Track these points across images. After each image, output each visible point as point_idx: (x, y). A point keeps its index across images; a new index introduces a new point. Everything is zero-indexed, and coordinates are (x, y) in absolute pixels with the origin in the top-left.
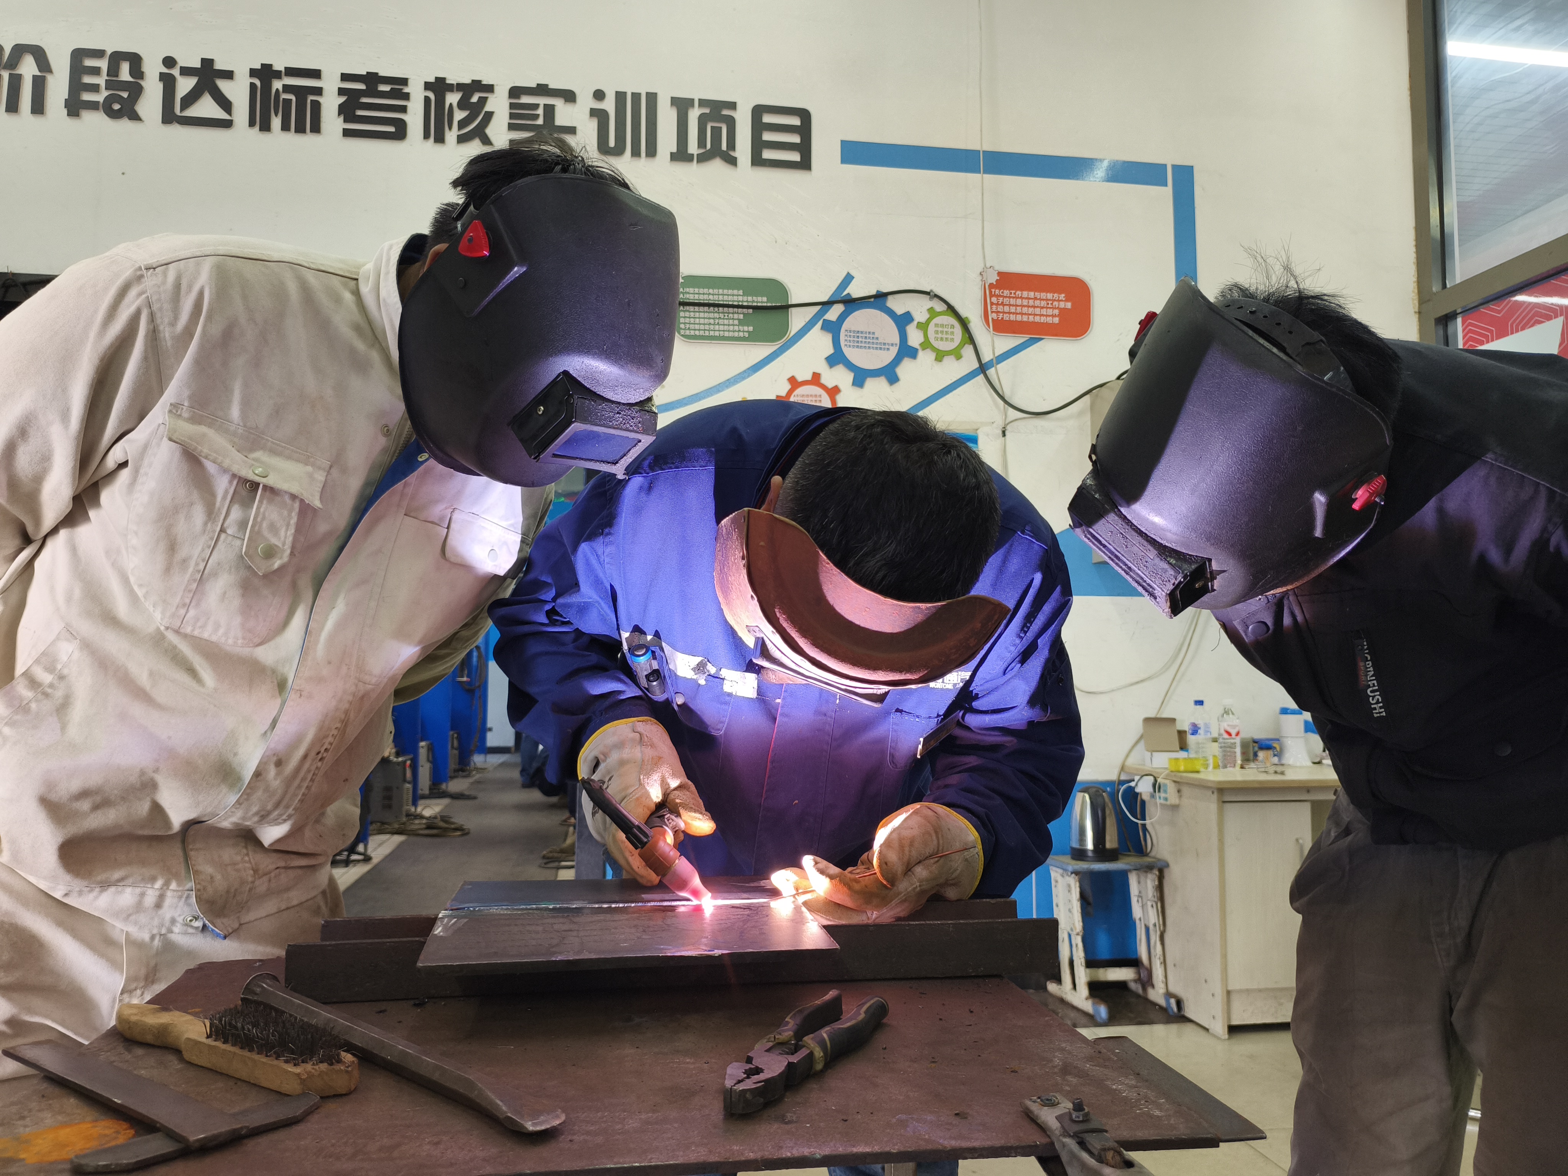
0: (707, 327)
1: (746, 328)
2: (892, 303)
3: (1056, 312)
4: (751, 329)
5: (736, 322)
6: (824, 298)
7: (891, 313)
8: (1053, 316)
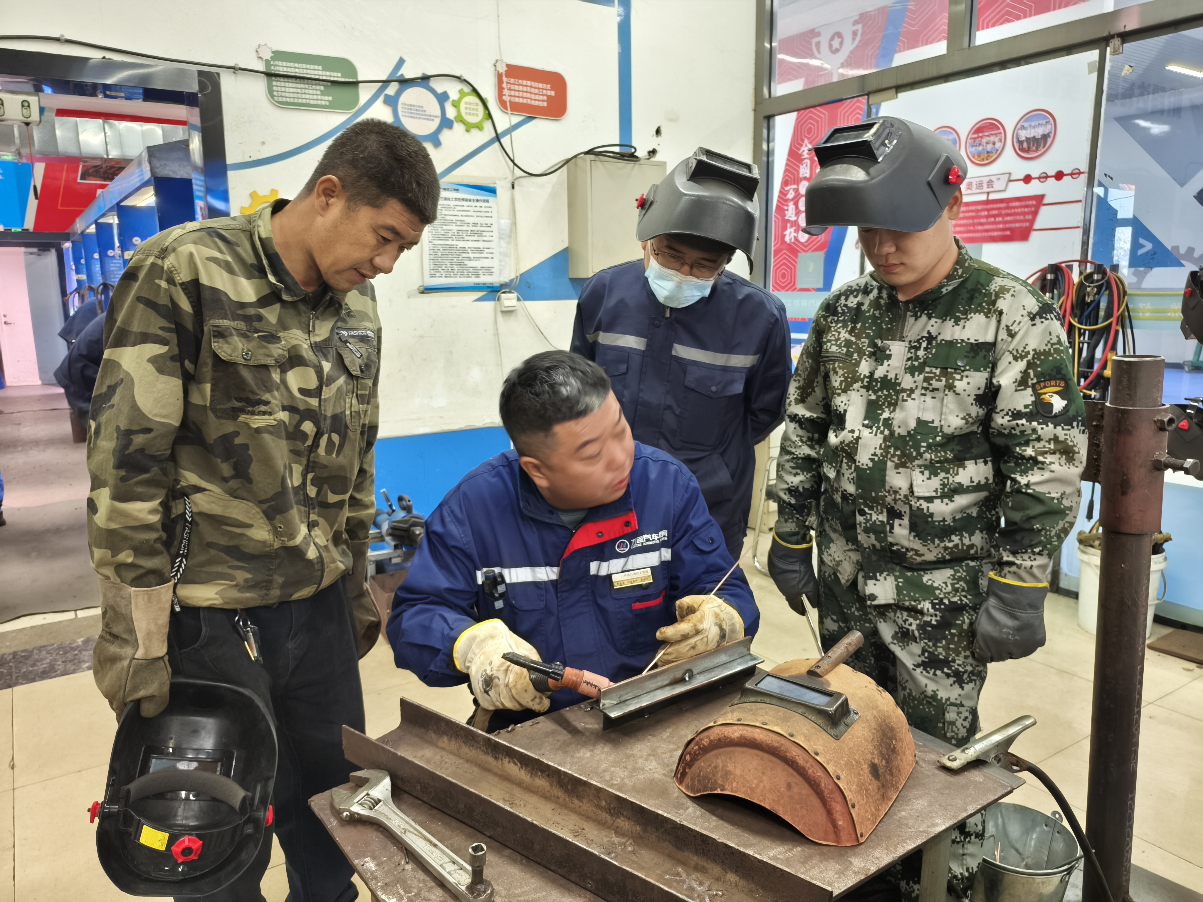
0: (295, 95)
1: (326, 98)
2: (433, 83)
3: (545, 98)
4: (330, 98)
5: (319, 92)
6: (384, 78)
7: (433, 91)
8: (543, 101)
